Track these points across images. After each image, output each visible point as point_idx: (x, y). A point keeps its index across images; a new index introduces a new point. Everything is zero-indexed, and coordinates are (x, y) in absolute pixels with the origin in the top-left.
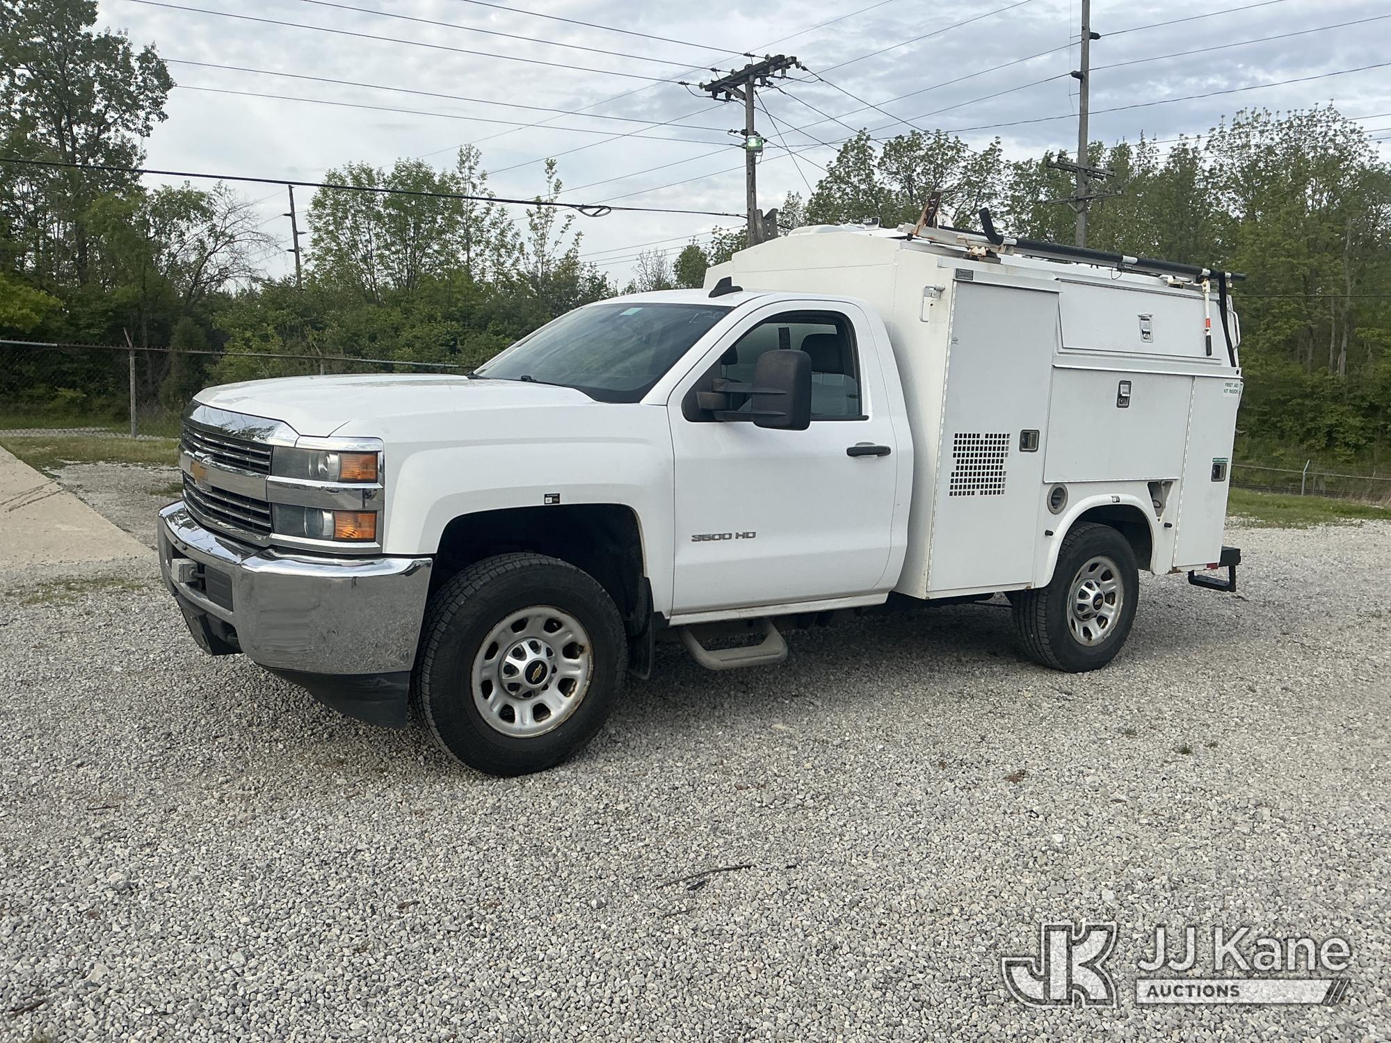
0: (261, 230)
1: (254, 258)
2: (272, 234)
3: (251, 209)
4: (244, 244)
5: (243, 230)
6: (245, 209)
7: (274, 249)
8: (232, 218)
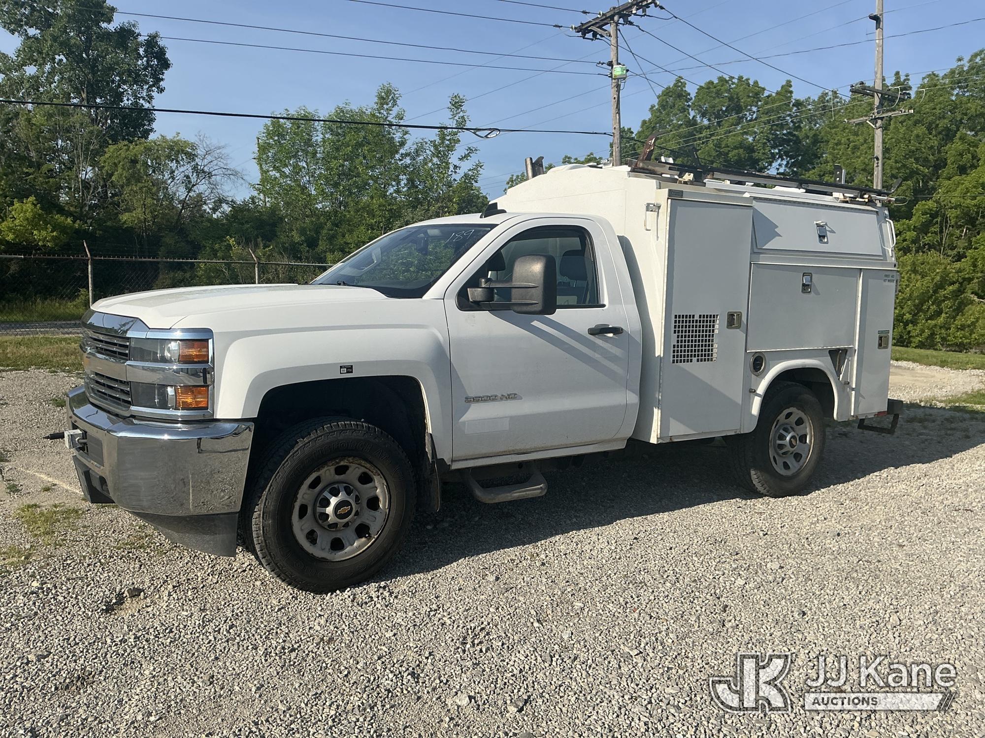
0: (230, 166)
1: (226, 187)
2: (238, 169)
3: (223, 151)
4: (218, 178)
5: (217, 167)
6: (218, 151)
7: (241, 181)
8: (209, 158)
